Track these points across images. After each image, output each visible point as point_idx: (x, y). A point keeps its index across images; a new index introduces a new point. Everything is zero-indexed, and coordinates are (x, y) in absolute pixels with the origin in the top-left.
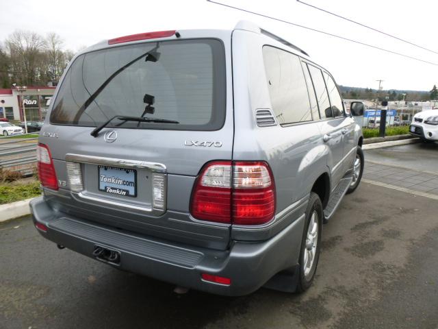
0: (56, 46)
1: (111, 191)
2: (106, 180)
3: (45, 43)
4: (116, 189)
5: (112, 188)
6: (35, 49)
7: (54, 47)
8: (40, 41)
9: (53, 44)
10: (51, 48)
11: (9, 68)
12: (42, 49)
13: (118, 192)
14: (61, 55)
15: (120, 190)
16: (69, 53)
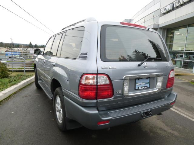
1: (141, 88)
2: (139, 84)
4: (143, 87)
5: (141, 87)
13: (144, 88)
15: (144, 87)
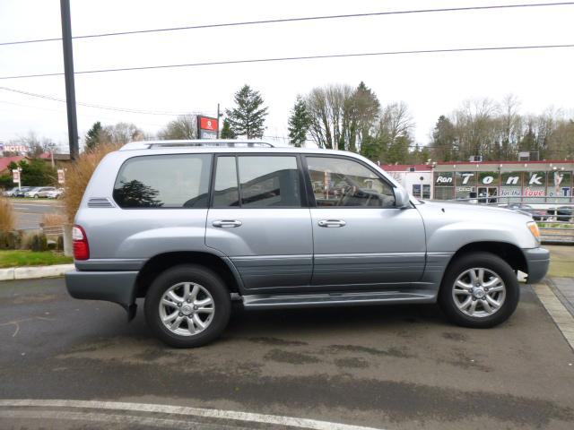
0: (512, 110)
3: (498, 106)
6: (485, 115)
7: (509, 111)
8: (492, 105)
9: (510, 107)
10: (505, 112)
11: (455, 140)
12: (494, 114)
14: (518, 119)
16: (530, 116)
